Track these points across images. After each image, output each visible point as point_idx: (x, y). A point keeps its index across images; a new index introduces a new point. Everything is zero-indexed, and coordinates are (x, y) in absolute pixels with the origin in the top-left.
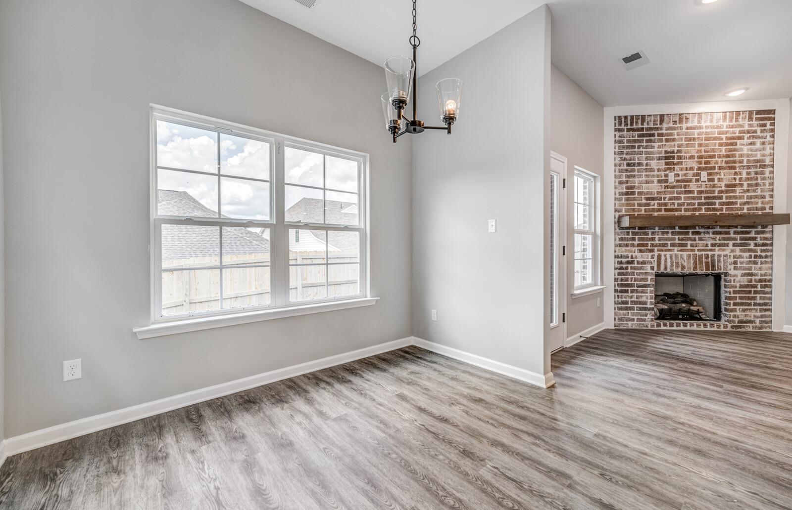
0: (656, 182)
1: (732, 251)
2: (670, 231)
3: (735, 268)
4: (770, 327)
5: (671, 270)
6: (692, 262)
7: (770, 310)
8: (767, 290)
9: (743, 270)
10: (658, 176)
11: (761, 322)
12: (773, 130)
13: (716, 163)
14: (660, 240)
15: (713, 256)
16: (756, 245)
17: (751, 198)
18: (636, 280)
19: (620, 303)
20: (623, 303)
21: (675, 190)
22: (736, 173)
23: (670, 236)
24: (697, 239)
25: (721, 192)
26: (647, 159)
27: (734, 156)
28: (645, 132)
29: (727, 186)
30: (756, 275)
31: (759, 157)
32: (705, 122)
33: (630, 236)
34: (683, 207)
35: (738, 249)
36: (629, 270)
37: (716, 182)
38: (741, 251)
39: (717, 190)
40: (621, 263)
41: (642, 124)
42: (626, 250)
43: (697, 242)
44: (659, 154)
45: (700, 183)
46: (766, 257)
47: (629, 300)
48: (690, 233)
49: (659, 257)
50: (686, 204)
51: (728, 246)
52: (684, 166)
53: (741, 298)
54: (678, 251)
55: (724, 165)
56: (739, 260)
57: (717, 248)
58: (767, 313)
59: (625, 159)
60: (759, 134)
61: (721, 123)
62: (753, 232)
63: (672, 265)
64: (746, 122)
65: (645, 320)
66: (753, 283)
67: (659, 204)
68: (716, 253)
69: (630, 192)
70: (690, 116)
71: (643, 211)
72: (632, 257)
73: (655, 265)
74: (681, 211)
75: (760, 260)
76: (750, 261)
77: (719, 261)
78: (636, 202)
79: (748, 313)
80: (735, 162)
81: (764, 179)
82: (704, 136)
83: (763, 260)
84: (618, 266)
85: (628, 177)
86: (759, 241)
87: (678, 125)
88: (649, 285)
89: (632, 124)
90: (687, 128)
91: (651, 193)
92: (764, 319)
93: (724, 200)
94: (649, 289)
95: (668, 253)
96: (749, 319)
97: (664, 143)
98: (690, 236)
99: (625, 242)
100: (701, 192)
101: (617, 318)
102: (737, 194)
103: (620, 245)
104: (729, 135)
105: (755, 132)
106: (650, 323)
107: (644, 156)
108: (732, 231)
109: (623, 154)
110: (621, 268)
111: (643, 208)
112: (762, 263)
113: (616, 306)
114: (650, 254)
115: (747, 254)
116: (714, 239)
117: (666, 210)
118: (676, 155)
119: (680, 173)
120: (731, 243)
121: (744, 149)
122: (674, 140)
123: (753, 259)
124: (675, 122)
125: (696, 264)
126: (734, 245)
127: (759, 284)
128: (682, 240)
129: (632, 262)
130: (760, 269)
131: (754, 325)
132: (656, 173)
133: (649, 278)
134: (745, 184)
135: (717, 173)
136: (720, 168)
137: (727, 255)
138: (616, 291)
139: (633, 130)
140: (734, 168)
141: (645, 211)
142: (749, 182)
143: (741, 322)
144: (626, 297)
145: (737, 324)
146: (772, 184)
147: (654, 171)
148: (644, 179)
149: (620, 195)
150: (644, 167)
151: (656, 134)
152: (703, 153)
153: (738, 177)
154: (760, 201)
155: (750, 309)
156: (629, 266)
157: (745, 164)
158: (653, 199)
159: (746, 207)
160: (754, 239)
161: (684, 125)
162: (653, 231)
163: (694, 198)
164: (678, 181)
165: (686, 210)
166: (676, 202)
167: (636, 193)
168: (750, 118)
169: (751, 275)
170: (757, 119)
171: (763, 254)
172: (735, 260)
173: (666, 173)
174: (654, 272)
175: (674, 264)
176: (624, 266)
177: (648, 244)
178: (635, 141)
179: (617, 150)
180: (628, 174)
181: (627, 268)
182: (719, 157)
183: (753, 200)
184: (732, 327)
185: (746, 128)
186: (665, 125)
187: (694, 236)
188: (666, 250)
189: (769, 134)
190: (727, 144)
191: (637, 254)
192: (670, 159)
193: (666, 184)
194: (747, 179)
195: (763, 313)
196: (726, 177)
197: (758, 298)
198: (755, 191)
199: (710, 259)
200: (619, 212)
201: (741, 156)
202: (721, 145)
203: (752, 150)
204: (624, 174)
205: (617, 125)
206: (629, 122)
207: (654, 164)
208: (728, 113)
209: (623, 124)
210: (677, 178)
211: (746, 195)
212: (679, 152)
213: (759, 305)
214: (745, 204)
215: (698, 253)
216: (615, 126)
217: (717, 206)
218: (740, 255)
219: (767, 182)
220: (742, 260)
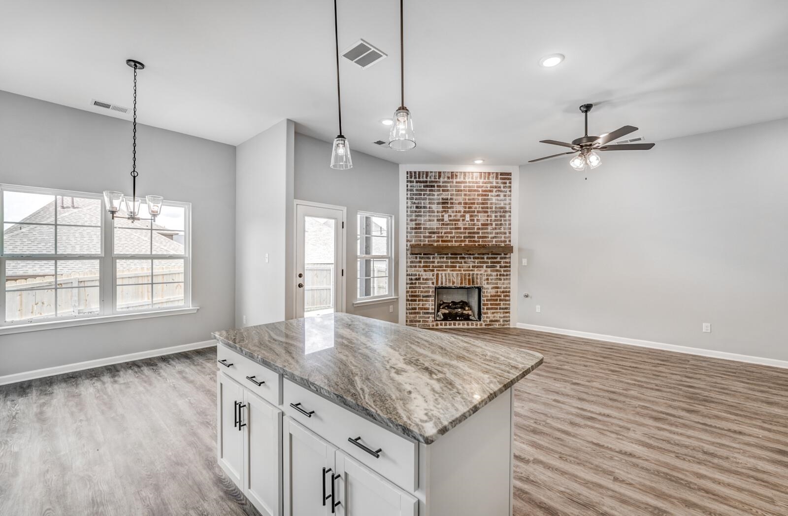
0: (436, 220)
1: (486, 271)
2: (445, 256)
3: (488, 283)
4: (509, 324)
5: (445, 285)
6: (459, 279)
7: (509, 312)
8: (507, 298)
9: (493, 284)
10: (437, 216)
11: (504, 321)
12: (510, 187)
13: (476, 208)
14: (438, 263)
15: (473, 275)
16: (501, 267)
17: (497, 233)
18: (422, 292)
19: (410, 309)
20: (413, 309)
21: (449, 227)
22: (488, 216)
23: (445, 260)
24: (463, 262)
25: (478, 229)
26: (430, 203)
27: (487, 203)
28: (428, 184)
29: (482, 225)
30: (501, 288)
31: (502, 205)
32: (469, 178)
33: (418, 260)
34: (454, 239)
35: (489, 269)
36: (417, 285)
37: (475, 222)
38: (491, 271)
39: (476, 227)
40: (411, 279)
41: (426, 178)
42: (415, 270)
43: (463, 264)
44: (438, 200)
45: (465, 222)
46: (507, 275)
47: (417, 307)
48: (459, 258)
49: (437, 274)
50: (456, 237)
51: (483, 268)
52: (454, 210)
53: (491, 304)
54: (450, 271)
55: (480, 209)
56: (490, 277)
57: (476, 269)
58: (507, 315)
59: (415, 203)
60: (502, 189)
61: (478, 180)
62: (499, 258)
63: (446, 281)
64: (494, 181)
65: (427, 322)
66: (499, 294)
67: (438, 237)
68: (475, 272)
69: (418, 227)
70: (458, 174)
71: (427, 241)
72: (419, 276)
73: (435, 281)
74: (452, 242)
75: (503, 277)
76: (497, 278)
77: (477, 278)
78: (422, 235)
79: (495, 315)
80: (487, 208)
81: (505, 221)
82: (467, 189)
83: (505, 277)
84: (409, 282)
85: (417, 216)
86: (503, 264)
87: (451, 180)
88: (431, 295)
89: (419, 178)
90: (456, 183)
91: (432, 229)
92: (505, 319)
93: (481, 235)
94: (431, 298)
95: (444, 272)
96: (496, 319)
97: (441, 192)
98: (459, 260)
99: (414, 264)
100: (465, 229)
101: (408, 320)
102: (489, 231)
103: (411, 267)
104: (484, 189)
105: (500, 187)
106: (431, 324)
107: (428, 201)
108: (485, 257)
109: (413, 199)
110: (412, 284)
111: (427, 239)
112: (504, 280)
113: (408, 311)
114: (431, 273)
115: (495, 273)
116: (474, 262)
117: (443, 241)
118: (449, 201)
119: (452, 214)
120: (485, 265)
121: (493, 199)
122: (448, 191)
123: (499, 277)
124: (448, 178)
125: (462, 280)
126: (487, 267)
127: (503, 294)
128: (453, 263)
129: (419, 279)
131: (499, 323)
132: (436, 214)
133: (431, 290)
134: (494, 223)
135: (476, 215)
136: (478, 212)
137: (482, 274)
138: (408, 300)
139: (420, 182)
140: (487, 212)
141: (428, 242)
142: (496, 223)
143: (491, 321)
144: (414, 304)
145: (488, 323)
146: (510, 224)
147: (434, 213)
148: (428, 218)
149: (411, 229)
150: (428, 210)
151: (436, 186)
152: (467, 201)
153: (489, 219)
154: (503, 236)
155: (497, 312)
156: (417, 281)
157: (494, 210)
158: (434, 233)
159: (494, 240)
160: (499, 262)
161: (455, 180)
162: (433, 256)
163: (461, 233)
164: (450, 220)
165: (456, 241)
166: (449, 235)
167: (422, 228)
168: (497, 178)
169: (498, 288)
170: (501, 179)
171: (505, 273)
172: (488, 277)
173: (443, 214)
174: (434, 286)
175: (448, 280)
176: (414, 282)
177: (430, 266)
178: (421, 190)
179: (409, 196)
180: (417, 214)
181: (415, 283)
182: (477, 204)
183: (499, 235)
184: (486, 325)
185: (495, 184)
186: (442, 180)
187: (461, 260)
188: (442, 270)
189: (508, 190)
190: (482, 195)
191: (423, 273)
192: (444, 202)
193: (442, 222)
194: (495, 220)
195: (505, 315)
196: (482, 218)
197: (502, 304)
198: (500, 229)
199: (471, 277)
200: (410, 242)
201: (491, 204)
202: (478, 195)
203: (498, 200)
204: (414, 214)
205: (409, 178)
206: (417, 176)
207: (435, 207)
208: (483, 173)
209: (413, 178)
210: (450, 218)
211: (494, 231)
212: (451, 199)
213: (503, 309)
214: (493, 238)
215: (463, 272)
216: (407, 179)
217: (476, 239)
218: (491, 274)
219: (507, 223)
220: (492, 277)
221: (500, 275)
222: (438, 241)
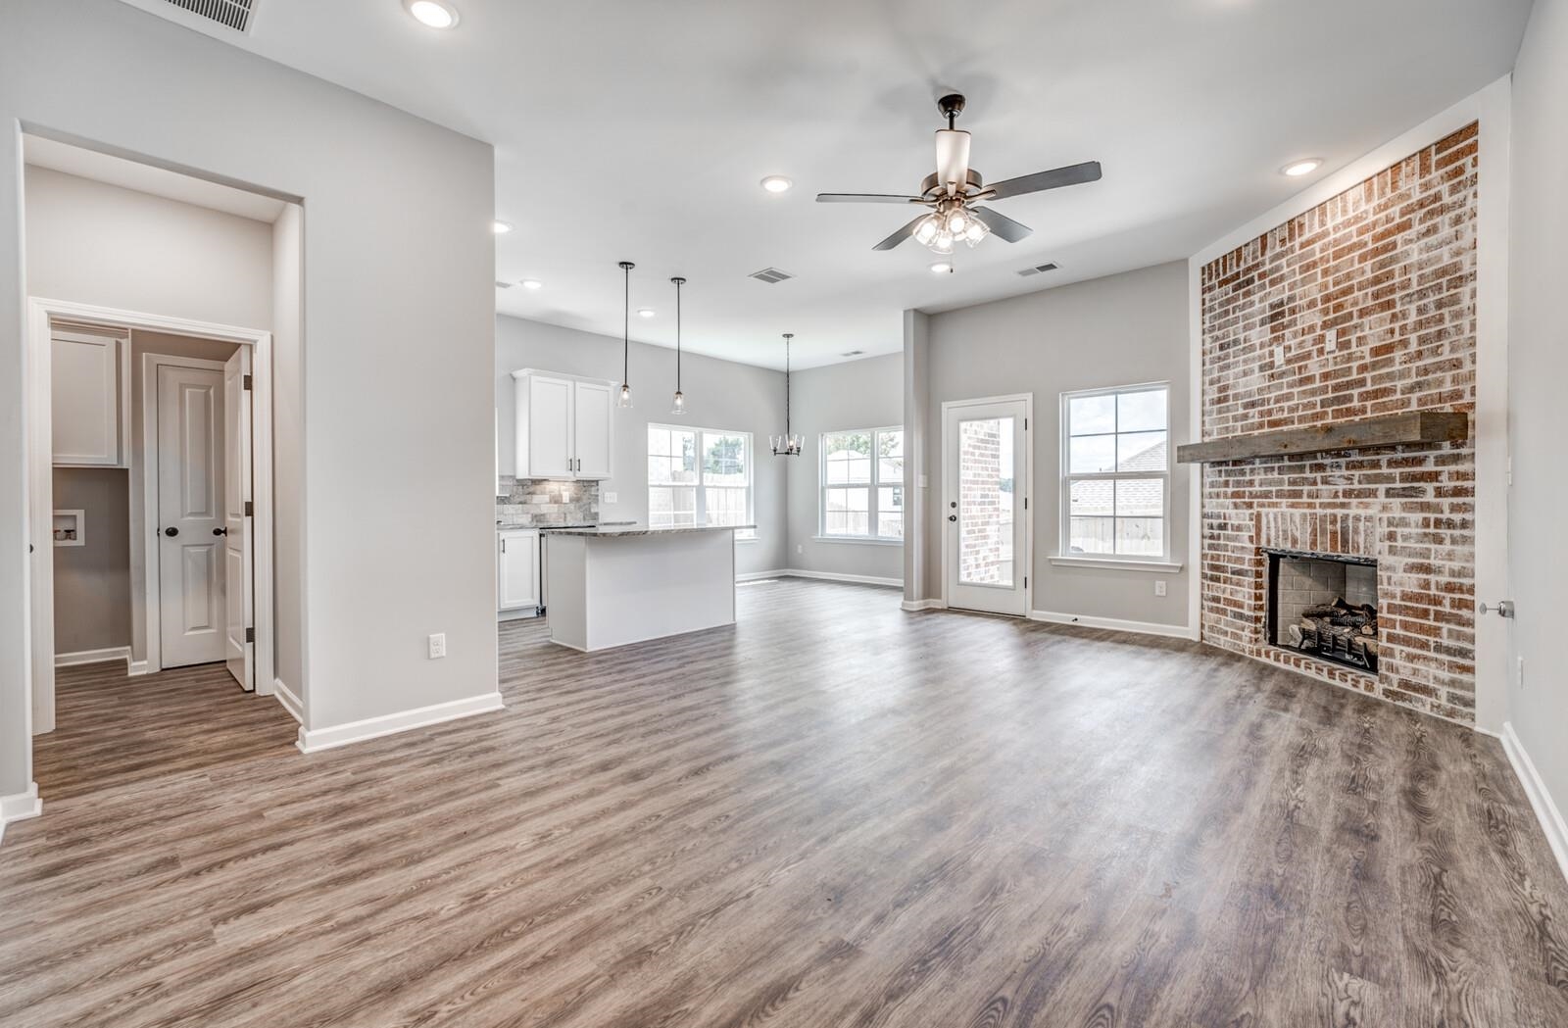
0: (1257, 370)
1: (1385, 508)
2: (1277, 465)
3: (1392, 551)
4: (1472, 717)
5: (1276, 545)
6: (1309, 531)
7: (1471, 670)
8: (1465, 613)
10: (1260, 358)
11: (1451, 697)
12: (1474, 179)
13: (1356, 303)
14: (1261, 485)
15: (1345, 518)
16: (1439, 493)
17: (1426, 371)
18: (1229, 560)
19: (1208, 599)
20: (1214, 599)
21: (1284, 380)
22: (1394, 317)
23: (1276, 475)
24: (1319, 480)
25: (1364, 368)
26: (1245, 328)
27: (1390, 275)
28: (1241, 279)
29: (1376, 352)
30: (1439, 571)
31: (1447, 260)
32: (1334, 216)
33: (1223, 479)
34: (1296, 415)
35: (1397, 502)
36: (1221, 542)
37: (1354, 348)
38: (1405, 507)
39: (1355, 365)
40: (1211, 527)
41: (1238, 265)
42: (1217, 504)
43: (1320, 486)
44: (1261, 314)
45: (1326, 356)
46: (1463, 524)
47: (1221, 596)
48: (1307, 469)
49: (1259, 515)
50: (1301, 407)
51: (1376, 496)
52: (1299, 327)
53: (1405, 626)
54: (1288, 506)
55: (1370, 303)
56: (1399, 531)
57: (1354, 501)
58: (1465, 677)
59: (1217, 339)
60: (1447, 199)
61: (1363, 206)
62: (1432, 460)
63: (1277, 536)
64: (1415, 183)
65: (1239, 638)
66: (1433, 591)
67: (1262, 414)
68: (1352, 512)
70: (1306, 218)
71: (1239, 429)
72: (1224, 518)
73: (1253, 533)
75: (1449, 532)
76: (1426, 535)
77: (1356, 531)
79: (1419, 665)
82: (1331, 251)
83: (1457, 532)
84: (1207, 532)
85: (1222, 369)
86: (1447, 483)
87: (1288, 245)
88: (1247, 571)
89: (1225, 272)
90: (1302, 246)
92: (1459, 692)
93: (1369, 387)
94: (1247, 578)
95: (1272, 511)
96: (1424, 682)
97: (1268, 289)
98: (1308, 474)
99: (1216, 490)
100: (1327, 376)
101: (1205, 624)
102: (1397, 368)
103: (1210, 496)
104: (1379, 229)
105: (1437, 197)
106: (1246, 645)
107: (1241, 324)
108: (1384, 458)
109: (1214, 330)
110: (1211, 537)
111: (1239, 424)
112: (1454, 541)
113: (1205, 603)
114: (1247, 513)
116: (1349, 479)
117: (1272, 424)
118: (1286, 307)
119: (1295, 342)
120: (1382, 488)
122: (1282, 278)
123: (1432, 530)
124: (1283, 241)
125: (1316, 535)
126: (1389, 493)
127: (1447, 595)
129: (1222, 527)
130: (1450, 556)
131: (1433, 700)
132: (1258, 352)
133: (1246, 557)
134: (1413, 338)
135: (1357, 327)
136: (1362, 313)
137: (1371, 517)
138: (1204, 576)
139: (1227, 281)
140: (1390, 305)
141: (1242, 431)
142: (1423, 332)
143: (1405, 684)
144: (1215, 589)
145: (1394, 687)
147: (1254, 350)
148: (1241, 368)
149: (1210, 405)
150: (1241, 346)
151: (1256, 277)
152: (1332, 289)
153: (1397, 326)
154: (1448, 375)
155: (1425, 657)
156: (1221, 533)
157: (1415, 287)
158: (1253, 405)
159: (1414, 397)
160: (1433, 477)
161: (1297, 242)
162: (1251, 466)
163: (1313, 393)
164: (1289, 361)
165: (1301, 419)
166: (1286, 404)
167: (1231, 398)
168: (1423, 169)
169: (1427, 569)
170: (1440, 164)
171: (1457, 517)
172: (1392, 529)
173: (1271, 348)
174: (1253, 547)
175: (1281, 533)
176: (1216, 532)
177: (1244, 492)
178: (1229, 301)
179: (1206, 325)
180: (1221, 363)
181: (1219, 538)
182: (1359, 290)
183: (1430, 377)
184: (1385, 692)
185: (1415, 196)
186: (1268, 254)
187: (1313, 475)
188: (1270, 505)
189: (1467, 192)
190: (1376, 252)
191: (1231, 511)
192: (1277, 316)
193: (1270, 372)
194: (1420, 324)
195: (1457, 676)
196: (1374, 330)
197: (1443, 632)
198: (1435, 352)
199: (1339, 525)
200: (1209, 435)
203: (1428, 249)
204: (1216, 365)
205: (1206, 280)
206: (1221, 269)
207: (1256, 335)
209: (1214, 277)
210: (1288, 355)
211: (1414, 366)
212: (1291, 299)
213: (1448, 651)
214: (1411, 389)
215: (1319, 511)
216: (1203, 284)
217: (1356, 404)
218: (1402, 519)
219: (1466, 322)
220: (1406, 530)
221: (1438, 523)
222: (1261, 426)
